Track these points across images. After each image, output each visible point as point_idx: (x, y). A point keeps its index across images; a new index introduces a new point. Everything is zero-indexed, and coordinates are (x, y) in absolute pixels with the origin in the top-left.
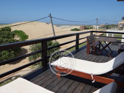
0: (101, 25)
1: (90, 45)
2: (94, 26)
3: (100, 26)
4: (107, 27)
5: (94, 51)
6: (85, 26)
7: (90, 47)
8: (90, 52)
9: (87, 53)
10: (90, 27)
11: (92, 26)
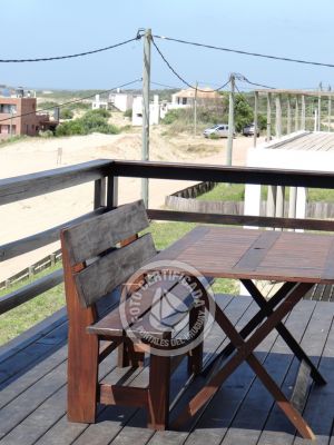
0: (189, 93)
1: (104, 326)
2: (120, 101)
3: (174, 106)
4: (245, 115)
5: (142, 378)
6: (29, 105)
7: (105, 345)
8: (107, 399)
9: (73, 414)
10: (78, 115)
11: (97, 103)
